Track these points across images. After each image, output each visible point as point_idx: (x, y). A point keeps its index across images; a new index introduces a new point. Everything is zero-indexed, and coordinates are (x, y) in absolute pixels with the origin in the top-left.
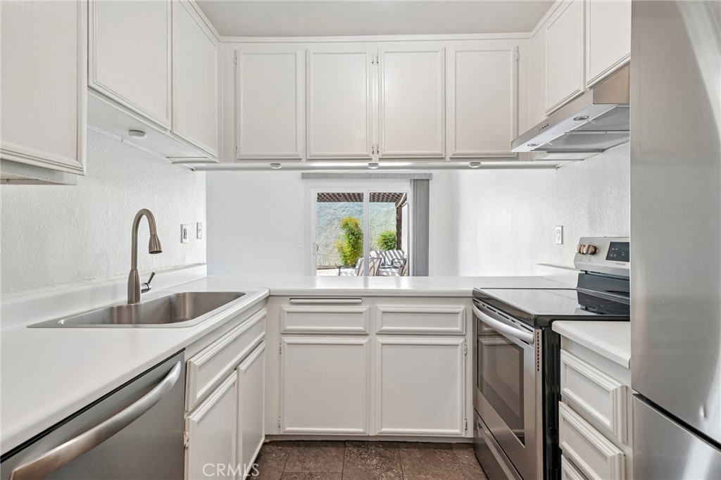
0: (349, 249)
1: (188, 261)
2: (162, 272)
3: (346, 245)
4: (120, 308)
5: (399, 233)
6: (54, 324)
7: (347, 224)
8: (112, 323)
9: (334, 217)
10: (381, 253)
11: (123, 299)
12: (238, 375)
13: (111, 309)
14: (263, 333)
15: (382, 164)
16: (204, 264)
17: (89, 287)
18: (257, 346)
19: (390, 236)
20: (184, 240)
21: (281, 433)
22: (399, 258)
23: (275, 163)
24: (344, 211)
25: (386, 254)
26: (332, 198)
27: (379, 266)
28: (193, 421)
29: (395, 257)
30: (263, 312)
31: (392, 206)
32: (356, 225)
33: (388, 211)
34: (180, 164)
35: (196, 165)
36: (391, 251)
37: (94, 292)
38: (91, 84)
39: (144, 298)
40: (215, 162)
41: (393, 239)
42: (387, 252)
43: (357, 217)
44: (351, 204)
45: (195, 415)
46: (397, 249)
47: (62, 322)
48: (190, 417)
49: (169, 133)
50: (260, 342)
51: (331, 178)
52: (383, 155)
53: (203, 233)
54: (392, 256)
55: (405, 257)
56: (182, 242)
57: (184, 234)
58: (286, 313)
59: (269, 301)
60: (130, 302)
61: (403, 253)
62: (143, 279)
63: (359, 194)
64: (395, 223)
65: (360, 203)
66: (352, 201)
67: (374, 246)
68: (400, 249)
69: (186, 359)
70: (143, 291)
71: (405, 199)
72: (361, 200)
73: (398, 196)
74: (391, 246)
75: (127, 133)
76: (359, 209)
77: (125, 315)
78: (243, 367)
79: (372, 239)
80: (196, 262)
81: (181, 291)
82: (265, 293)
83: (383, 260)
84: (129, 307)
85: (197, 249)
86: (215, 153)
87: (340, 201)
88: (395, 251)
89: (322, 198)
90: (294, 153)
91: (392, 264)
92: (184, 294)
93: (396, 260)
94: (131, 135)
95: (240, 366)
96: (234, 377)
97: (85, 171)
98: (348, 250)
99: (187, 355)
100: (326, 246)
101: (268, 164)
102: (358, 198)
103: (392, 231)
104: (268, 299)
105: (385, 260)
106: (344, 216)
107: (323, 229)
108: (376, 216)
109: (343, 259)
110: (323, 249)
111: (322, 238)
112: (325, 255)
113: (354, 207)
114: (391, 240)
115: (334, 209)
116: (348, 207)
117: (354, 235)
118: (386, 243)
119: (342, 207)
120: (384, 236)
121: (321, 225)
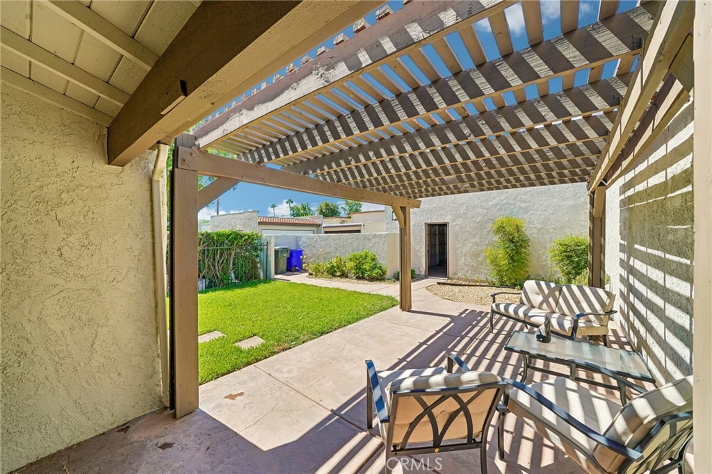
0: (506, 262)
3: (501, 256)
7: (503, 227)
9: (486, 218)
19: (576, 245)
32: (518, 229)
43: (519, 217)
79: (544, 249)
103: (581, 238)
106: (500, 217)
107: (471, 234)
108: (552, 214)
109: (497, 274)
110: (471, 258)
111: (470, 245)
112: (473, 266)
113: (515, 203)
114: (578, 252)
115: (488, 209)
116: (506, 203)
117: (513, 242)
118: (568, 257)
119: (496, 205)
120: (566, 245)
121: (468, 229)
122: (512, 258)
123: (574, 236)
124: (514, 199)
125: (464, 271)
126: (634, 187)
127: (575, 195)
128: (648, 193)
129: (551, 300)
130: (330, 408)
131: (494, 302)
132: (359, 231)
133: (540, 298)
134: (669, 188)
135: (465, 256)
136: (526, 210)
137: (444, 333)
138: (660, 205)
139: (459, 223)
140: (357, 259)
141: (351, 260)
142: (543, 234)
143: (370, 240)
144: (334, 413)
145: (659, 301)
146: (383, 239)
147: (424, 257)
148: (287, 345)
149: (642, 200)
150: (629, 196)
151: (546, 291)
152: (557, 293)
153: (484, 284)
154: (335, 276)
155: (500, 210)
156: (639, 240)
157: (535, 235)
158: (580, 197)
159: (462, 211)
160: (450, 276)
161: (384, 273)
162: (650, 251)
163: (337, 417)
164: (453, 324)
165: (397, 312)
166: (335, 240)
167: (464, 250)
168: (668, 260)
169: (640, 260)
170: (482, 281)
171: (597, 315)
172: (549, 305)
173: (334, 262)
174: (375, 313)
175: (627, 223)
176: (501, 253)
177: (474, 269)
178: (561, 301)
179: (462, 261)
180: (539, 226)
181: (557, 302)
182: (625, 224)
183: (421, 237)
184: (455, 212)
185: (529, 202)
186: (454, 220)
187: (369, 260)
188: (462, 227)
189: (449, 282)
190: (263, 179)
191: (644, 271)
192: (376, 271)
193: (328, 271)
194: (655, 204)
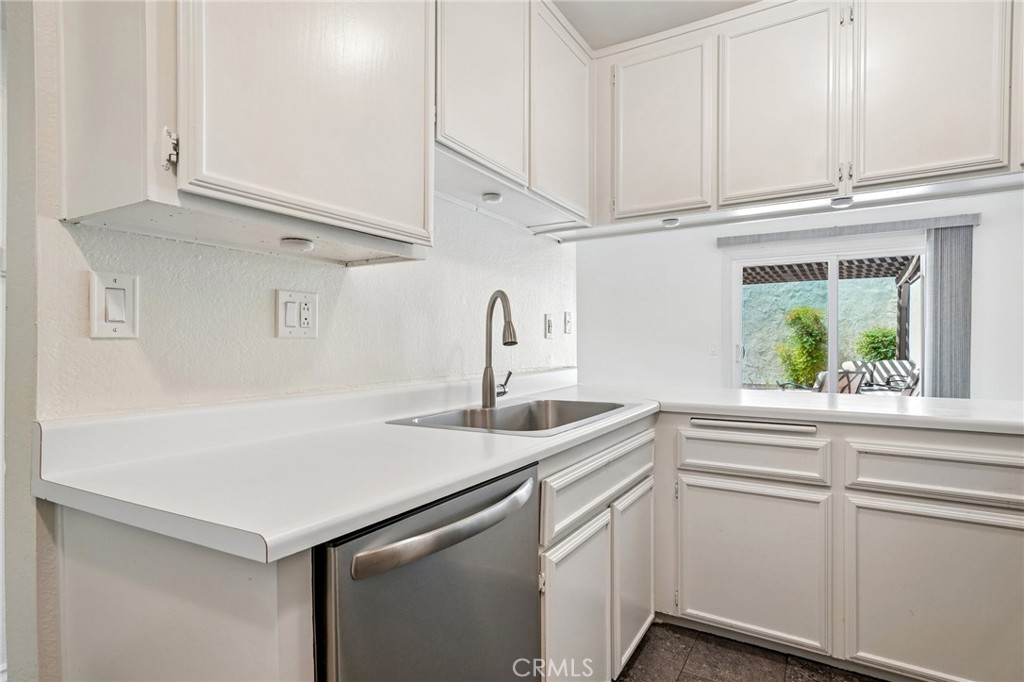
0: (803, 359)
1: (554, 363)
2: (522, 374)
3: (796, 353)
4: (473, 412)
5: (903, 332)
6: (408, 422)
7: (799, 319)
8: (465, 425)
9: (775, 307)
10: (864, 365)
11: (477, 403)
12: (612, 516)
13: (465, 413)
14: (651, 464)
15: (858, 198)
16: (574, 367)
17: (443, 385)
18: (641, 481)
19: (884, 336)
20: (548, 334)
21: (679, 615)
22: (903, 373)
23: (669, 217)
24: (792, 297)
25: (875, 366)
26: (771, 277)
27: (859, 386)
28: (550, 560)
29: (893, 372)
30: (650, 434)
31: (890, 284)
32: (817, 320)
33: (880, 294)
34: (542, 235)
35: (560, 234)
36: (886, 362)
37: (448, 391)
38: (440, 138)
39: (501, 403)
40: (586, 227)
41: (892, 343)
42: (877, 364)
43: (817, 306)
44: (806, 284)
45: (553, 553)
46: (899, 359)
47: (416, 421)
48: (547, 554)
49: (526, 191)
50: (645, 477)
51: (766, 241)
52: (861, 180)
53: (573, 326)
54: (887, 371)
55: (916, 372)
56: (545, 337)
57: (548, 327)
58: (685, 439)
59: (659, 419)
60: (485, 406)
61: (913, 365)
62: (498, 380)
63: (819, 264)
64: (895, 313)
65: (822, 282)
66: (808, 279)
67: (851, 355)
68: (907, 359)
69: (540, 478)
70: (499, 394)
71: (917, 269)
72: (824, 277)
73: (902, 264)
74: (886, 354)
75: (481, 198)
76: (821, 292)
77: (479, 419)
78: (620, 505)
79: (847, 343)
80: (564, 365)
81: (543, 398)
82: (652, 406)
83: (868, 376)
84: (483, 412)
85: (564, 348)
86: (585, 213)
87: (784, 280)
88: (895, 362)
89: (753, 275)
90: (699, 198)
91: (888, 383)
92: (546, 402)
93: (897, 378)
94: (485, 200)
95: (615, 504)
96: (605, 516)
97: (432, 239)
98: (800, 360)
99: (542, 473)
100: (761, 354)
101: (657, 222)
102: (817, 271)
103: (889, 328)
104: (657, 416)
105: (872, 376)
106: (794, 305)
107: (755, 327)
109: (792, 375)
110: (755, 358)
111: (754, 341)
112: (758, 367)
113: (811, 290)
114: (886, 343)
116: (802, 291)
117: (812, 336)
118: (875, 349)
119: (788, 292)
120: (872, 336)
121: (752, 320)
122: (810, 354)
123: (881, 327)
125: (746, 374)
127: (881, 282)
135: (748, 355)
136: (826, 299)
158: (886, 285)
167: (747, 347)
177: (762, 370)
179: (743, 363)
180: (840, 317)
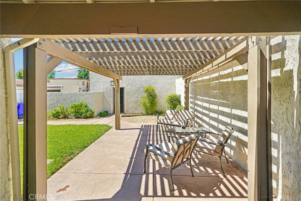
0: (149, 104)
7: (148, 90)
9: (141, 86)
19: (174, 97)
32: (153, 90)
33: (171, 82)
43: (153, 86)
74: (175, 103)
76: (154, 81)
106: (146, 85)
107: (134, 93)
108: (164, 85)
109: (146, 110)
110: (134, 104)
111: (134, 98)
112: (135, 107)
113: (151, 80)
115: (141, 82)
116: (148, 80)
117: (152, 96)
118: (172, 101)
119: (145, 80)
120: (171, 97)
121: (133, 90)
122: (151, 103)
123: (173, 94)
124: (151, 78)
125: (131, 110)
126: (197, 78)
127: (171, 79)
128: (203, 81)
129: (176, 116)
130: (123, 173)
131: (158, 119)
132: (59, 91)
133: (172, 116)
134: (211, 80)
135: (132, 103)
136: (155, 83)
137: (142, 135)
138: (208, 85)
139: (129, 87)
140: (76, 107)
141: (72, 107)
142: (161, 93)
143: (83, 95)
144: (126, 174)
145: (207, 112)
146: (92, 95)
147: (112, 104)
148: (70, 158)
149: (200, 83)
150: (195, 81)
151: (174, 113)
152: (177, 113)
153: (140, 115)
154: (60, 118)
155: (146, 83)
156: (199, 95)
157: (158, 94)
158: (172, 80)
159: (130, 82)
160: (125, 112)
161: (93, 113)
162: (203, 98)
163: (129, 175)
164: (142, 131)
165: (115, 131)
166: (57, 96)
167: (131, 100)
168: (210, 100)
169: (199, 101)
170: (139, 114)
171: (190, 119)
172: (175, 118)
173: (58, 109)
174: (104, 133)
175: (194, 90)
176: (147, 101)
177: (136, 109)
178: (179, 116)
179: (130, 106)
180: (160, 90)
181: (178, 117)
182: (193, 90)
183: (111, 94)
184: (127, 83)
185: (157, 80)
186: (127, 86)
187: (83, 107)
188: (130, 90)
189: (125, 115)
190: (74, 60)
191: (201, 104)
192: (88, 113)
193: (53, 116)
194: (206, 85)
